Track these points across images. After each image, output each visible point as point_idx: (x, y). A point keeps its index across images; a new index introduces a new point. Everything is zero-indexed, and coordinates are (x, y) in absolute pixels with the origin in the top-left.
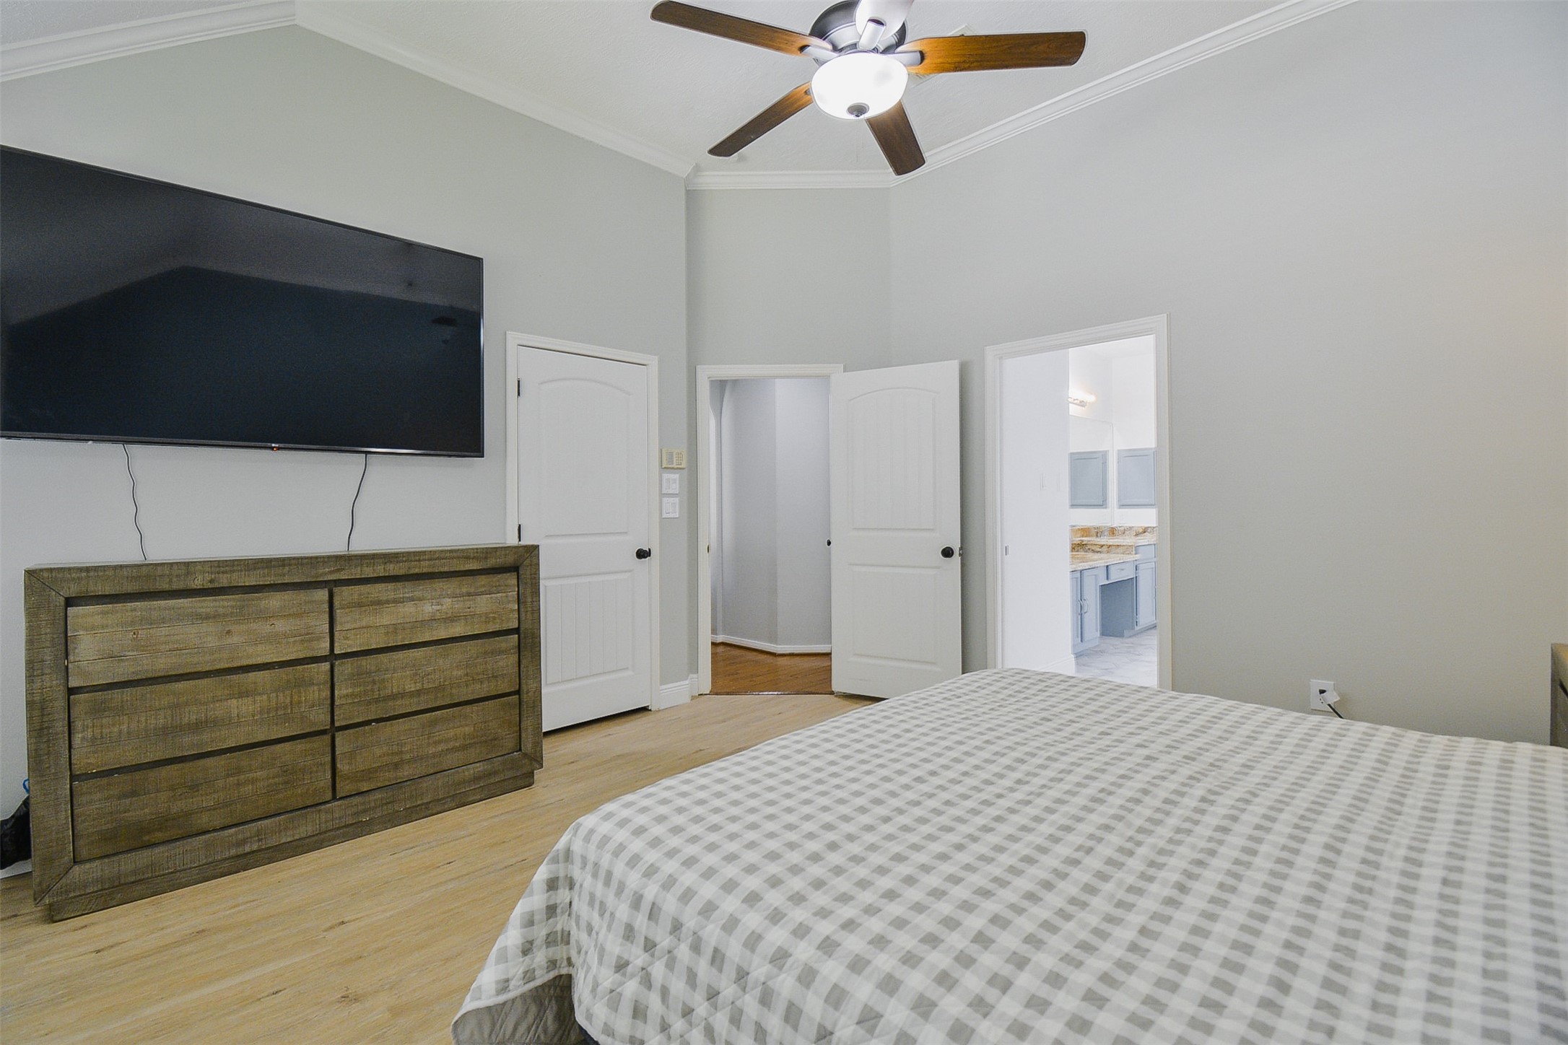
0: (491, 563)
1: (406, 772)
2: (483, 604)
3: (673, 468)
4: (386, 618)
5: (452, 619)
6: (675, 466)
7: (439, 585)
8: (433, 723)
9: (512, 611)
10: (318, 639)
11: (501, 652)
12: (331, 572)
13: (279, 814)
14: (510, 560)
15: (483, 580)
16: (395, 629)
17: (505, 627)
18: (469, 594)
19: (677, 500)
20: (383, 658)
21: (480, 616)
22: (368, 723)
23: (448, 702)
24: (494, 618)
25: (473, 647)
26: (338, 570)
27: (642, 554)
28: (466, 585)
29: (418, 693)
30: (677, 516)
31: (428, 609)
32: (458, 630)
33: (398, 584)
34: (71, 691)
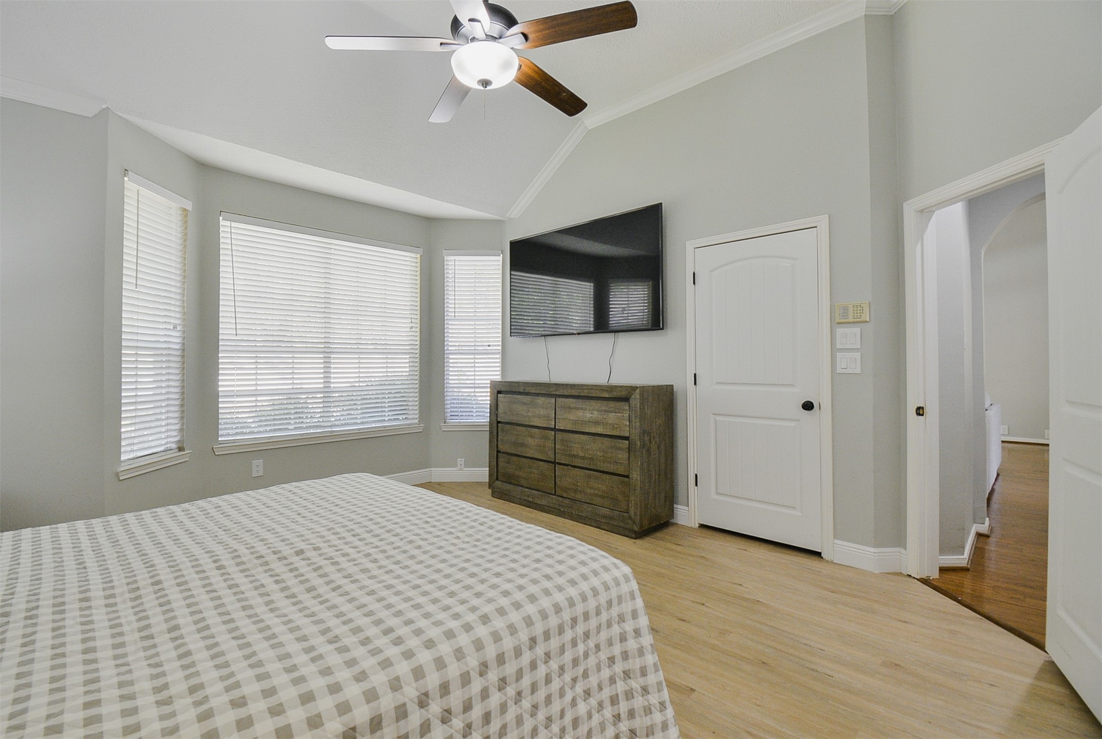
0: (615, 394)
1: (578, 496)
2: (612, 418)
3: (849, 323)
4: (572, 416)
5: (597, 423)
6: (851, 320)
7: (593, 403)
8: (589, 476)
9: (626, 425)
10: (551, 420)
11: (620, 449)
12: (554, 391)
13: (539, 491)
14: (624, 394)
15: (612, 404)
16: (575, 422)
17: (622, 434)
18: (605, 411)
19: (857, 355)
20: (571, 435)
21: (610, 424)
22: (567, 465)
23: (595, 468)
24: (617, 428)
25: (607, 441)
26: (556, 390)
27: (808, 406)
28: (602, 405)
29: (583, 458)
30: (859, 371)
31: (588, 415)
32: (599, 430)
33: (578, 400)
34: (498, 422)
